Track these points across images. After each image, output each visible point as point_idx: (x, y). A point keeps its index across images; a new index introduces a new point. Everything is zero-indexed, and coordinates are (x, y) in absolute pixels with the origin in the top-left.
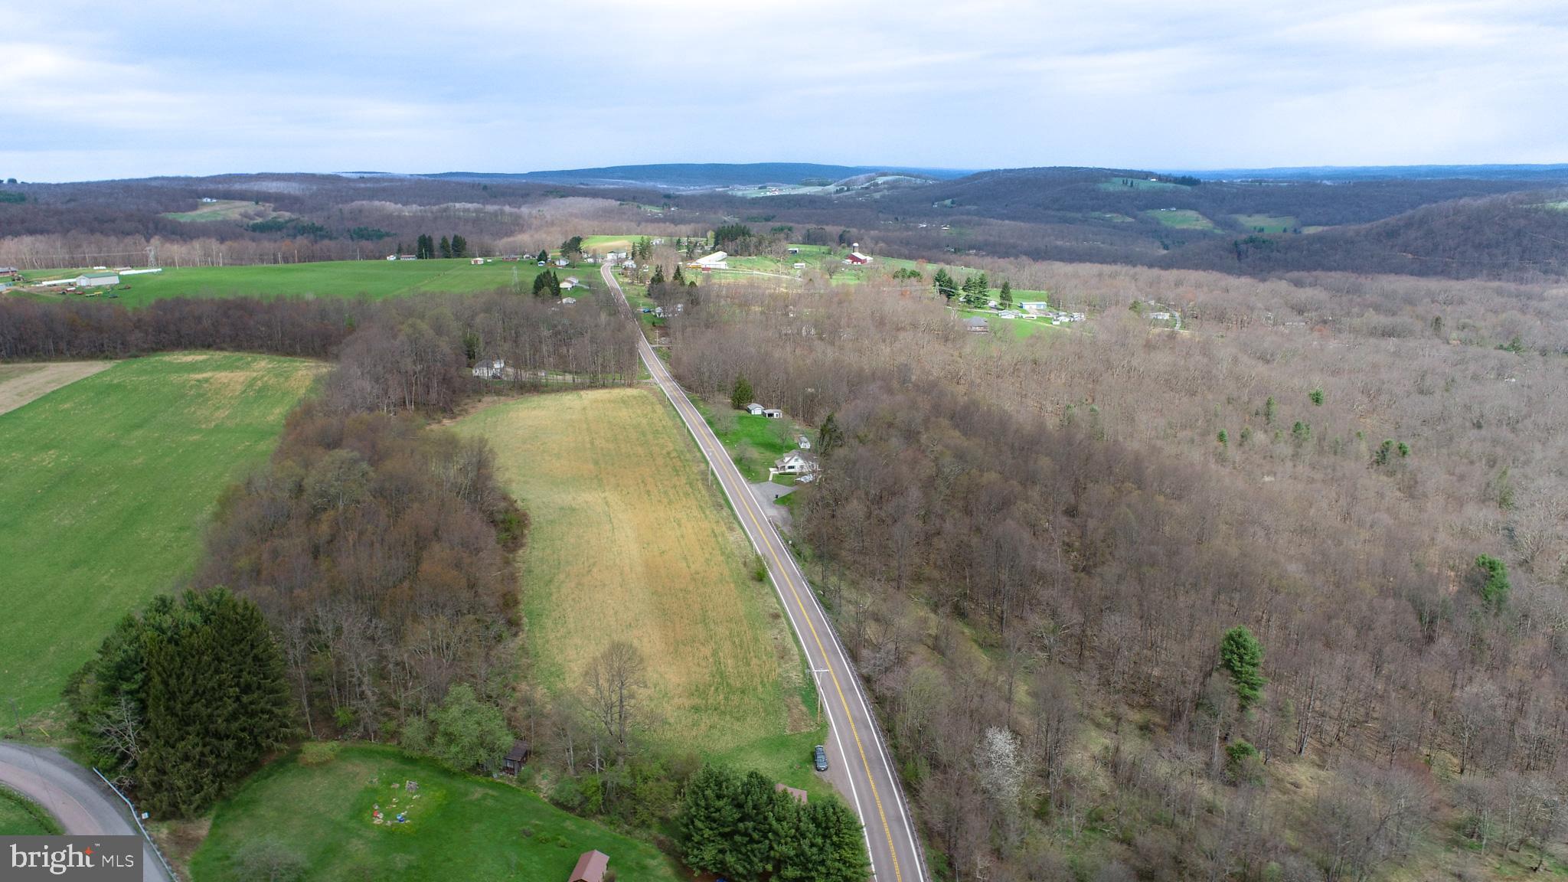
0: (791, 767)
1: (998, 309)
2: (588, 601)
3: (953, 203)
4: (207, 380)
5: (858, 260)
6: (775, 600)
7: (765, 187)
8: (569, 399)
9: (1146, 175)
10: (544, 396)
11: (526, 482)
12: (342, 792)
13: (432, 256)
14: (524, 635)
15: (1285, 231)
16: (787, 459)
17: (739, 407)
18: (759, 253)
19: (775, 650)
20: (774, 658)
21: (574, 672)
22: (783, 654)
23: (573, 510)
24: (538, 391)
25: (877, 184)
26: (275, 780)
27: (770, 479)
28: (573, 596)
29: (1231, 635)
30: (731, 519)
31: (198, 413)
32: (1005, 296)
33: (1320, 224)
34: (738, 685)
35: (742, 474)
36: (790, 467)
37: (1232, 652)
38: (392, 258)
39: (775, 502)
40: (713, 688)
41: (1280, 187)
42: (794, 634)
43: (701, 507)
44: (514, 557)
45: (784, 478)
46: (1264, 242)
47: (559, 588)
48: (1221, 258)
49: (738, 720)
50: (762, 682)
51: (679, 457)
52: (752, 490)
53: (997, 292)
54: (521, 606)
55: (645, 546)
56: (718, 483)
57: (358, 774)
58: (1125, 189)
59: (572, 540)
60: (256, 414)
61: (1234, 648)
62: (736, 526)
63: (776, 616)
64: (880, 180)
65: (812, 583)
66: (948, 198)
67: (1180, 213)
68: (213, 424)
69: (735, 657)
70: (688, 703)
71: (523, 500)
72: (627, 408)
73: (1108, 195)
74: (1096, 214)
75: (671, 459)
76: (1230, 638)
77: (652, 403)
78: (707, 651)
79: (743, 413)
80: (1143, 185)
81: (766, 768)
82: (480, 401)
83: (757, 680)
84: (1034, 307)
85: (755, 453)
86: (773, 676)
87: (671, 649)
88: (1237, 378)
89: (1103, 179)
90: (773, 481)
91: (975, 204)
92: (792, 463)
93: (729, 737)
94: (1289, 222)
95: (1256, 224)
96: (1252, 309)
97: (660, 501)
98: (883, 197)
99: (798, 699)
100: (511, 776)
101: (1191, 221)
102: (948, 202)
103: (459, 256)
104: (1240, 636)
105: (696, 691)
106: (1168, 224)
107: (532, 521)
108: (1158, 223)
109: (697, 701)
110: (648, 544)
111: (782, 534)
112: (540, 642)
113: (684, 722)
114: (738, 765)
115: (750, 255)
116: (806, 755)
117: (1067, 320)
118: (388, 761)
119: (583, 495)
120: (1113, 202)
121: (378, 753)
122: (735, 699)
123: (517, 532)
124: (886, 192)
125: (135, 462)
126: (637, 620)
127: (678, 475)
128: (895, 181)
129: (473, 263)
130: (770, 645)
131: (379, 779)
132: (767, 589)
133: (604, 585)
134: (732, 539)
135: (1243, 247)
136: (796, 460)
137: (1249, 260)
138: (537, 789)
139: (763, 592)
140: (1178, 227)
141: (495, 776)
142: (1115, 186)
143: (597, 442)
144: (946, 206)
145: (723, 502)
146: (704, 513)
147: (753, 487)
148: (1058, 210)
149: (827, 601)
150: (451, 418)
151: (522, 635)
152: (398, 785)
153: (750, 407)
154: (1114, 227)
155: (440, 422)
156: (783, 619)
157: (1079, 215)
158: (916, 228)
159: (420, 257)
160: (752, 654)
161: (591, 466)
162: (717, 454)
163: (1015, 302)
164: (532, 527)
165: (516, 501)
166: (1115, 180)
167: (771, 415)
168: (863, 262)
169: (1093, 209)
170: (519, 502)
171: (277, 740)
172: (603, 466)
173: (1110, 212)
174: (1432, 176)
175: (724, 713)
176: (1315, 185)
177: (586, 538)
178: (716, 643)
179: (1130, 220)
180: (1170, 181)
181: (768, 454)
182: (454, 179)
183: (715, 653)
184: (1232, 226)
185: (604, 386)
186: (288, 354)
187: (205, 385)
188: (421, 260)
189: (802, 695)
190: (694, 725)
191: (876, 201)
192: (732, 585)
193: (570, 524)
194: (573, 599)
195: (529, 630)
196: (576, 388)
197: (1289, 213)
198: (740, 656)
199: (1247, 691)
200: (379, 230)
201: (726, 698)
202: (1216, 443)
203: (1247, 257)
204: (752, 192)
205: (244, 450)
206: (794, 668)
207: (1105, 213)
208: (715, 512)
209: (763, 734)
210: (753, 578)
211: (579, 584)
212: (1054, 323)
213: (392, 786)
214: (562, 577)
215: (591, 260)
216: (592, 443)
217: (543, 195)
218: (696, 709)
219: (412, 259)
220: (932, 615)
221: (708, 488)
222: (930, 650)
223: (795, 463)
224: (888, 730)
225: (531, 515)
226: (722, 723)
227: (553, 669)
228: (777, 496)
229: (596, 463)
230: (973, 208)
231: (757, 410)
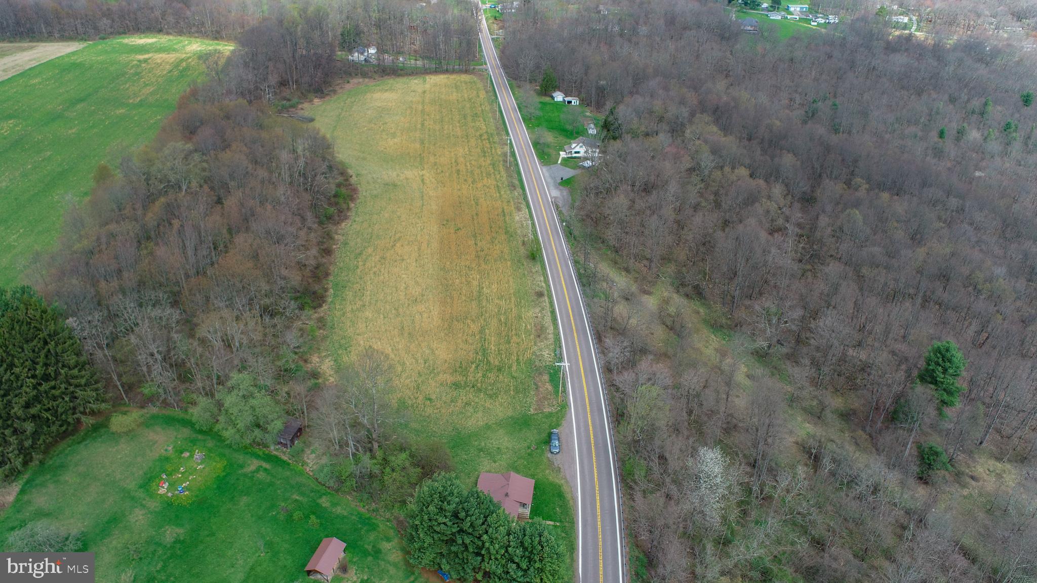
0: (529, 448)
1: (768, 11)
2: (386, 275)
4: (146, 61)
6: (542, 279)
8: (416, 84)
10: (398, 79)
11: (364, 159)
12: (139, 459)
14: (326, 307)
16: (574, 146)
17: (546, 95)
19: (534, 328)
20: (532, 337)
21: (360, 345)
22: (540, 332)
23: (395, 185)
24: (395, 75)
26: (86, 444)
27: (559, 162)
28: (375, 269)
29: (939, 347)
30: (521, 200)
31: (130, 90)
34: (497, 363)
35: (537, 157)
36: (576, 153)
37: (938, 364)
39: (560, 184)
40: (473, 366)
42: (553, 312)
43: (498, 186)
44: (336, 230)
45: (571, 162)
47: (365, 261)
49: (491, 397)
50: (518, 360)
51: (488, 139)
52: (543, 172)
54: (331, 278)
55: (445, 223)
56: (517, 165)
57: (156, 442)
59: (386, 215)
60: (174, 91)
61: (940, 360)
62: (523, 206)
63: (540, 295)
65: (576, 262)
68: (139, 99)
69: (499, 334)
70: (449, 379)
71: (358, 175)
72: (457, 92)
75: (482, 141)
76: (938, 351)
77: (478, 89)
78: (475, 328)
79: (548, 99)
81: (507, 448)
82: (348, 82)
83: (514, 358)
84: (798, 8)
85: (549, 138)
86: (528, 355)
87: (446, 326)
88: (960, 80)
90: (561, 164)
92: (577, 149)
93: (480, 414)
97: (466, 180)
99: (546, 377)
100: (285, 449)
104: (947, 350)
105: (460, 367)
107: (360, 196)
109: (459, 378)
110: (447, 221)
111: (560, 213)
112: (338, 314)
113: (444, 398)
114: (483, 444)
116: (544, 435)
117: (823, 21)
118: (185, 430)
119: (406, 172)
122: (492, 376)
123: (344, 206)
125: (70, 132)
126: (423, 295)
127: (484, 156)
130: (531, 324)
131: (174, 447)
132: (538, 268)
133: (403, 260)
134: (518, 219)
136: (581, 147)
138: (304, 464)
139: (534, 270)
141: (272, 448)
143: (426, 123)
145: (516, 182)
146: (499, 193)
147: (544, 169)
149: (587, 280)
150: (321, 98)
151: (325, 307)
152: (188, 454)
153: (554, 95)
155: (311, 101)
156: (546, 298)
160: (514, 332)
161: (418, 146)
162: (521, 139)
163: (783, 4)
164: (358, 201)
165: (351, 177)
167: (570, 102)
170: (354, 177)
171: (84, 413)
172: (427, 145)
175: (480, 390)
177: (398, 214)
178: (485, 320)
181: (561, 139)
183: (482, 331)
185: (447, 71)
187: (143, 65)
189: (550, 373)
190: (452, 401)
192: (509, 263)
193: (390, 199)
194: (375, 273)
195: (332, 302)
196: (426, 72)
198: (504, 334)
199: (945, 397)
201: (484, 376)
202: (936, 139)
205: (155, 123)
206: (547, 346)
208: (509, 192)
209: (510, 413)
210: (528, 257)
211: (383, 258)
212: (812, 24)
213: (183, 455)
214: (370, 250)
216: (423, 125)
218: (456, 386)
220: (675, 296)
221: (507, 169)
222: (668, 330)
223: (579, 149)
224: (619, 416)
225: (360, 189)
226: (477, 400)
227: (343, 342)
228: (562, 179)
229: (422, 142)
231: (559, 97)
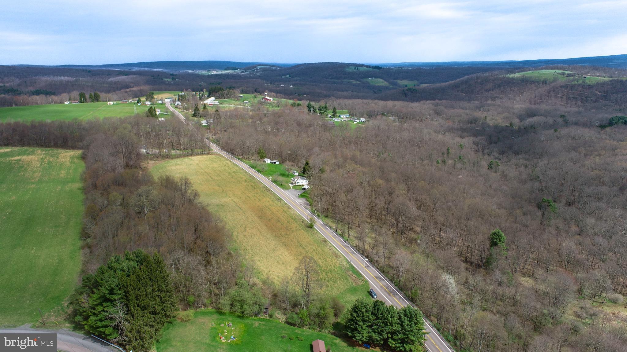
1: (332, 118)
2: (252, 242)
3: (290, 76)
4: (20, 160)
5: (268, 100)
6: (320, 235)
7: (210, 71)
9: (362, 65)
12: (202, 331)
13: (86, 102)
14: (236, 258)
15: (415, 86)
16: (295, 180)
18: (228, 98)
19: (333, 255)
20: (334, 258)
22: (336, 256)
23: (223, 205)
25: (258, 69)
27: (291, 188)
28: (245, 240)
29: (494, 233)
30: (287, 205)
32: (334, 112)
33: (426, 83)
34: (328, 269)
35: (278, 187)
36: (298, 183)
37: (496, 239)
38: (67, 103)
39: (299, 197)
41: (409, 69)
42: (335, 248)
43: (272, 201)
45: (297, 187)
46: (414, 90)
47: (237, 237)
48: (399, 96)
49: (335, 282)
50: (335, 267)
52: (286, 193)
53: (332, 111)
55: (261, 218)
56: (272, 191)
57: (205, 322)
58: (355, 71)
59: (230, 218)
60: (54, 174)
61: (497, 237)
62: (290, 207)
63: (325, 242)
64: (259, 67)
65: (330, 227)
66: (288, 75)
67: (376, 80)
68: (37, 179)
69: (320, 258)
72: (215, 163)
73: (350, 73)
74: (346, 80)
75: (248, 182)
79: (262, 162)
80: (361, 69)
83: (333, 266)
84: (345, 116)
85: (279, 178)
86: (338, 265)
88: (433, 141)
89: (346, 67)
90: (293, 189)
91: (298, 77)
93: (335, 289)
94: (416, 82)
95: (404, 83)
96: (423, 115)
98: (261, 74)
99: (350, 271)
100: (265, 315)
101: (380, 82)
102: (288, 76)
103: (98, 101)
104: (498, 232)
106: (372, 83)
108: (369, 84)
111: (308, 209)
115: (225, 98)
116: (366, 293)
117: (359, 121)
118: (214, 316)
119: (222, 199)
120: (352, 76)
121: (208, 313)
122: (330, 275)
124: (261, 72)
126: (276, 248)
127: (255, 189)
128: (264, 68)
129: (108, 104)
130: (330, 253)
131: (214, 323)
132: (315, 232)
133: (255, 235)
134: (292, 212)
135: (406, 92)
136: (299, 180)
137: (409, 97)
138: (278, 319)
140: (377, 85)
141: (259, 315)
142: (351, 70)
144: (287, 78)
146: (275, 203)
147: (286, 191)
148: (332, 79)
152: (223, 325)
153: (264, 160)
154: (353, 85)
156: (328, 243)
157: (339, 81)
158: (279, 86)
159: (81, 102)
160: (325, 257)
162: (265, 180)
163: (338, 115)
166: (351, 67)
167: (275, 163)
168: (270, 100)
169: (344, 79)
172: (223, 187)
173: (351, 80)
174: (457, 66)
175: (329, 281)
176: (421, 69)
177: (235, 217)
178: (309, 253)
179: (359, 82)
180: (371, 68)
181: (284, 178)
182: (74, 68)
183: (312, 258)
184: (395, 84)
185: (199, 154)
186: (49, 147)
187: (20, 162)
188: (81, 103)
190: (321, 286)
191: (258, 76)
192: (302, 231)
193: (225, 211)
194: (246, 242)
197: (415, 79)
198: (322, 258)
200: (46, 91)
201: (326, 275)
202: (436, 165)
203: (408, 96)
204: (205, 72)
205: (60, 190)
206: (343, 261)
207: (349, 80)
208: (279, 202)
209: (347, 287)
210: (309, 227)
211: (244, 235)
212: (355, 122)
213: (221, 326)
214: (236, 233)
215: (160, 102)
216: (212, 178)
217: (117, 75)
218: (317, 280)
219: (77, 103)
221: (270, 193)
226: (330, 284)
227: (256, 271)
228: (298, 195)
229: (219, 186)
230: (298, 78)
231: (268, 161)
